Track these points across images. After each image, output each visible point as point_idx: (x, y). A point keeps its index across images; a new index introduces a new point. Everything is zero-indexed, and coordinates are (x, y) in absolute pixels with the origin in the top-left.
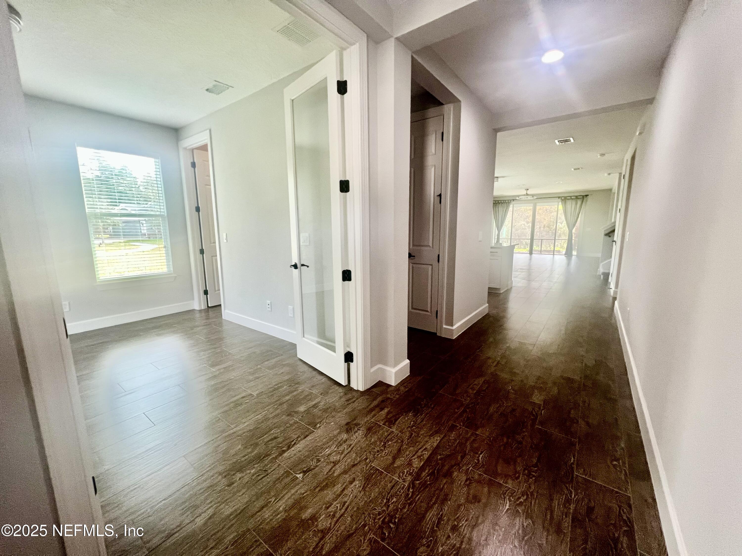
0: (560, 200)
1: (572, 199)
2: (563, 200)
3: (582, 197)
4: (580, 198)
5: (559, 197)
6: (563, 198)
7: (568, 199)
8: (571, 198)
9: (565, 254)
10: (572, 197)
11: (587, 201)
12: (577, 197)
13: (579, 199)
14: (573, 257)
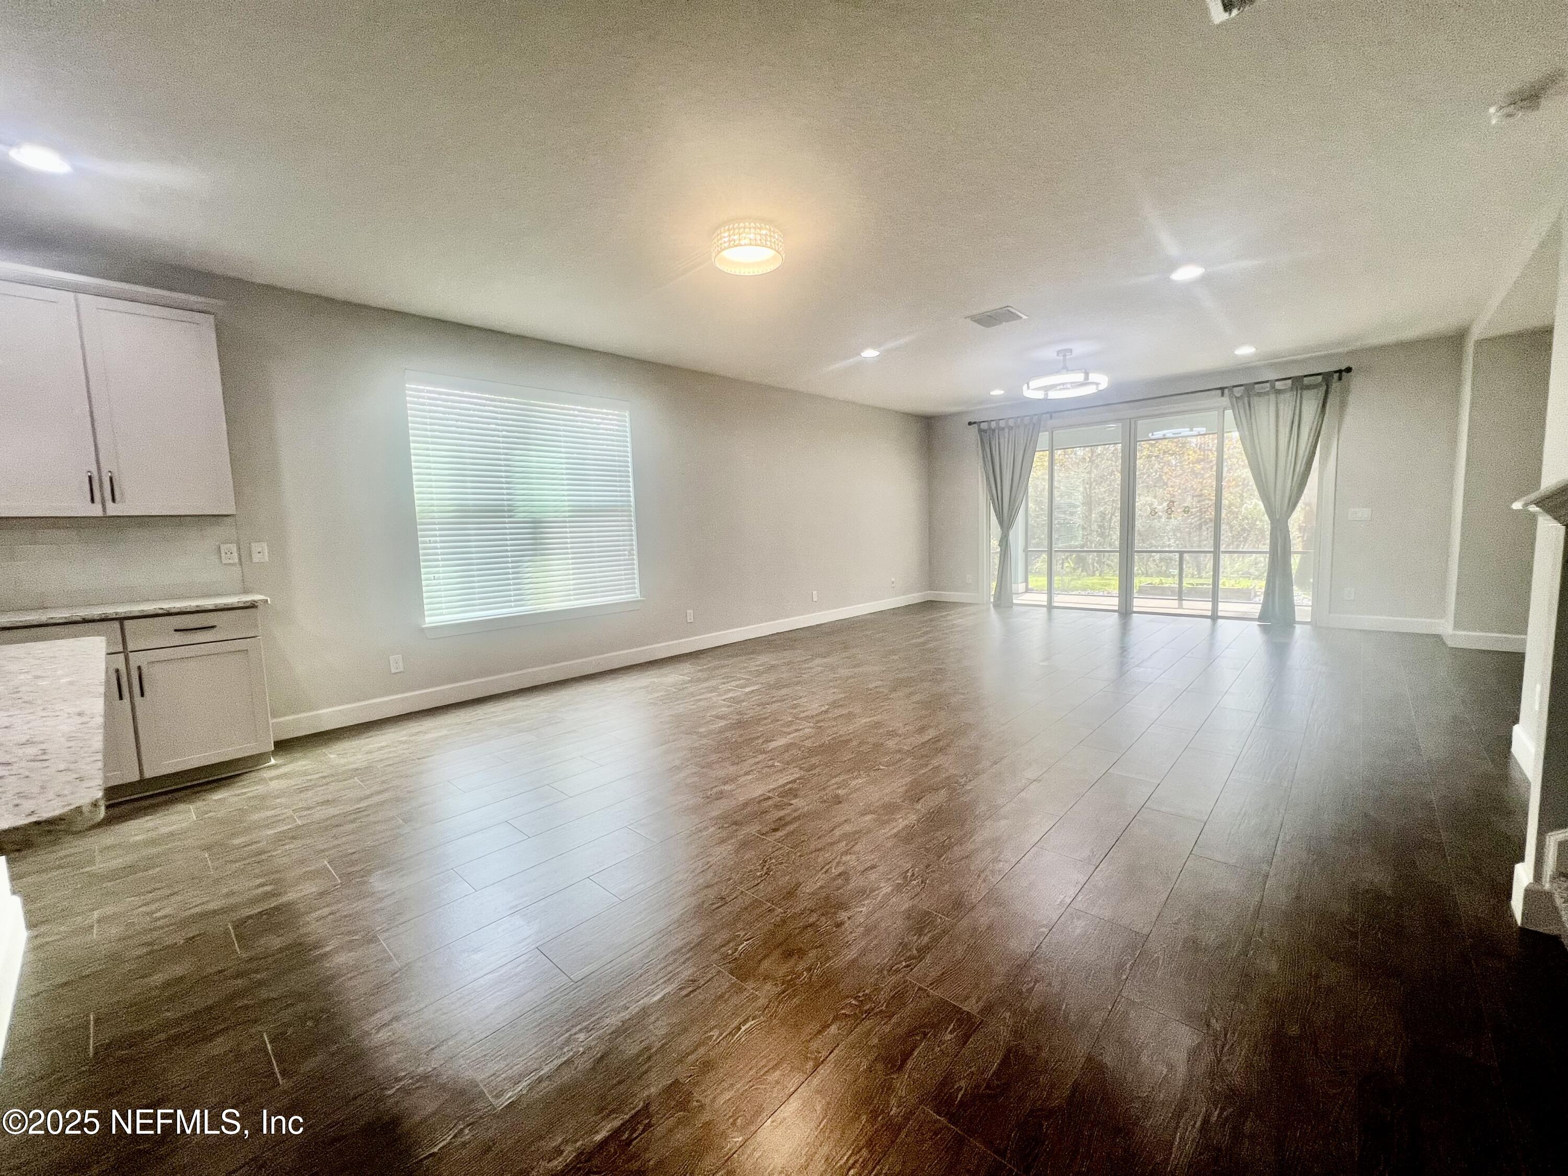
0: (1225, 401)
1: (1278, 392)
2: (1237, 398)
3: (1320, 378)
4: (1315, 386)
5: (1222, 389)
6: (1238, 392)
7: (1259, 395)
8: (1273, 387)
9: (1260, 619)
10: (1279, 385)
11: (1343, 405)
12: (1299, 384)
13: (1308, 387)
14: (1298, 629)
